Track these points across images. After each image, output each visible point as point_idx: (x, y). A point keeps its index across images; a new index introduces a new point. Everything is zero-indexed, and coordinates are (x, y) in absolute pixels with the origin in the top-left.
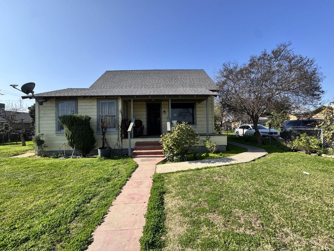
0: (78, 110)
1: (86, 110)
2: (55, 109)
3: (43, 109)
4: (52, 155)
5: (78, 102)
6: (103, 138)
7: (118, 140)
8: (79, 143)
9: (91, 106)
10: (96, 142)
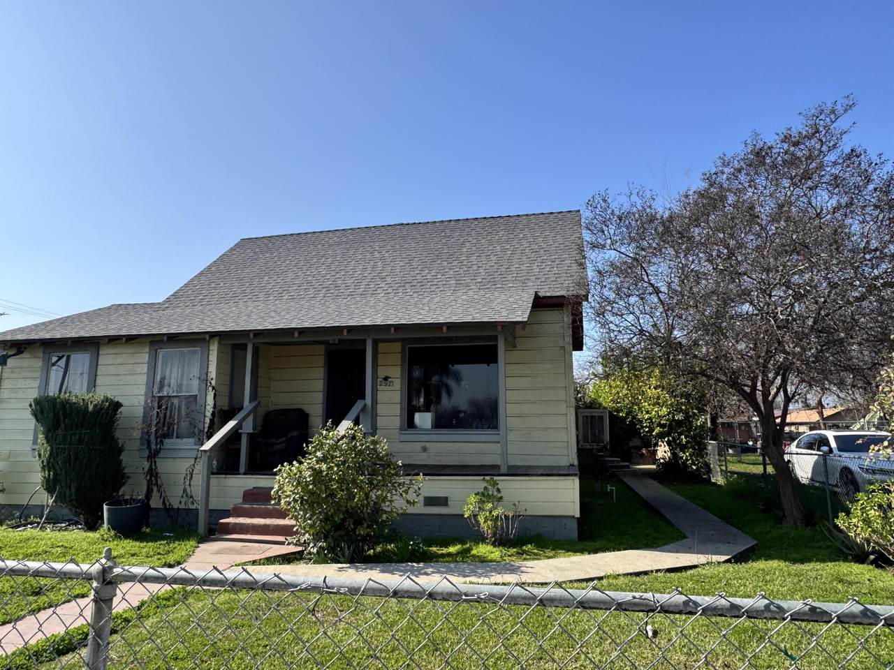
0: (98, 377)
1: (118, 378)
2: (39, 374)
3: (12, 376)
4: (11, 517)
5: (100, 353)
6: (151, 469)
7: (189, 476)
8: (67, 484)
9: (130, 367)
10: (129, 481)
